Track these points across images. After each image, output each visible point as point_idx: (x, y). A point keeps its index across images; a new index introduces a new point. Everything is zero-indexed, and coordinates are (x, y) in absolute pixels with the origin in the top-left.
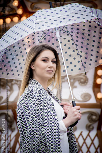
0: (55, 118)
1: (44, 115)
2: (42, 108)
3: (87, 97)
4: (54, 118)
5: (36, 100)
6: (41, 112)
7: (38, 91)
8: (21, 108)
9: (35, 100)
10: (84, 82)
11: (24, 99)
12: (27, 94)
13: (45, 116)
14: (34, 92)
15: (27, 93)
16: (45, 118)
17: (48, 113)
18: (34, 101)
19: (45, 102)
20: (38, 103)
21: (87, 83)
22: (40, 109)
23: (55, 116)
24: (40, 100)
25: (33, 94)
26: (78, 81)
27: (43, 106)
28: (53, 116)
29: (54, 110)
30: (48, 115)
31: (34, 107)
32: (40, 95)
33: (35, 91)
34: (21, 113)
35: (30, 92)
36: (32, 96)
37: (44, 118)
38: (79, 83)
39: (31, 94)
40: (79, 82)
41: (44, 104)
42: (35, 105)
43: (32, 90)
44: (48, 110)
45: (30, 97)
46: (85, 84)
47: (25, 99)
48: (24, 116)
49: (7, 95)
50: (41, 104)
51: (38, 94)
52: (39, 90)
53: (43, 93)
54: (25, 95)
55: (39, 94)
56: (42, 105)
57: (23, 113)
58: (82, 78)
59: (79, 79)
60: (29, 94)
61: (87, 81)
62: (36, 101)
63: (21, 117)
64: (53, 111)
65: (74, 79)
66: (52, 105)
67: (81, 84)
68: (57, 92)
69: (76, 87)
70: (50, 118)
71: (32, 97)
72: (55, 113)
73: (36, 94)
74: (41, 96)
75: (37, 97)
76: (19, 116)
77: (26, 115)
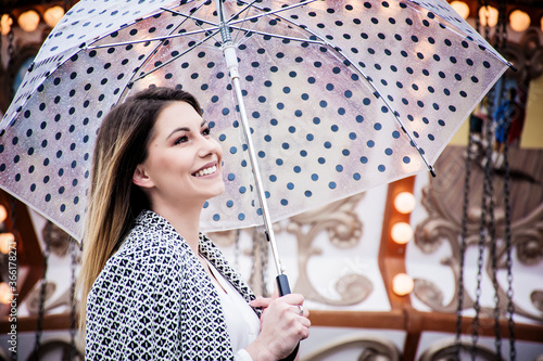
0: (224, 349)
1: (184, 338)
2: (174, 314)
3: (357, 289)
4: (218, 349)
5: (151, 284)
6: (170, 327)
7: (160, 252)
8: (99, 313)
9: (147, 285)
10: (348, 235)
11: (111, 282)
12: (121, 264)
13: (186, 343)
14: (145, 255)
15: (121, 258)
16: (188, 348)
17: (199, 329)
18: (144, 286)
19: (184, 290)
20: (158, 293)
21: (358, 238)
22: (169, 317)
23: (223, 340)
24: (166, 283)
25: (140, 261)
26: (328, 229)
27: (176, 304)
28: (218, 340)
29: (221, 321)
30: (199, 339)
31: (141, 309)
32: (168, 265)
33: (148, 251)
34: (100, 333)
35: (132, 255)
36: (136, 268)
37: (184, 349)
38: (331, 239)
39: (136, 263)
40: (332, 234)
41: (184, 301)
42: (145, 301)
43: (137, 250)
44: (199, 319)
45: (130, 272)
46: (353, 241)
47: (115, 281)
48: (109, 341)
49: (73, 277)
50: (171, 298)
51: (161, 264)
52: (165, 249)
53: (179, 259)
54: (115, 268)
55: (165, 262)
56: (173, 303)
57: (106, 330)
58: (341, 222)
59: (330, 224)
60: (126, 261)
61: (357, 233)
62: (150, 287)
63: (100, 344)
64: (216, 321)
65: (314, 224)
66: (213, 303)
67: (336, 241)
68: (253, 267)
69: (318, 253)
70: (206, 349)
71: (137, 271)
72: (222, 330)
73: (151, 262)
74: (170, 270)
75: (153, 272)
76: (92, 342)
77: (115, 338)
